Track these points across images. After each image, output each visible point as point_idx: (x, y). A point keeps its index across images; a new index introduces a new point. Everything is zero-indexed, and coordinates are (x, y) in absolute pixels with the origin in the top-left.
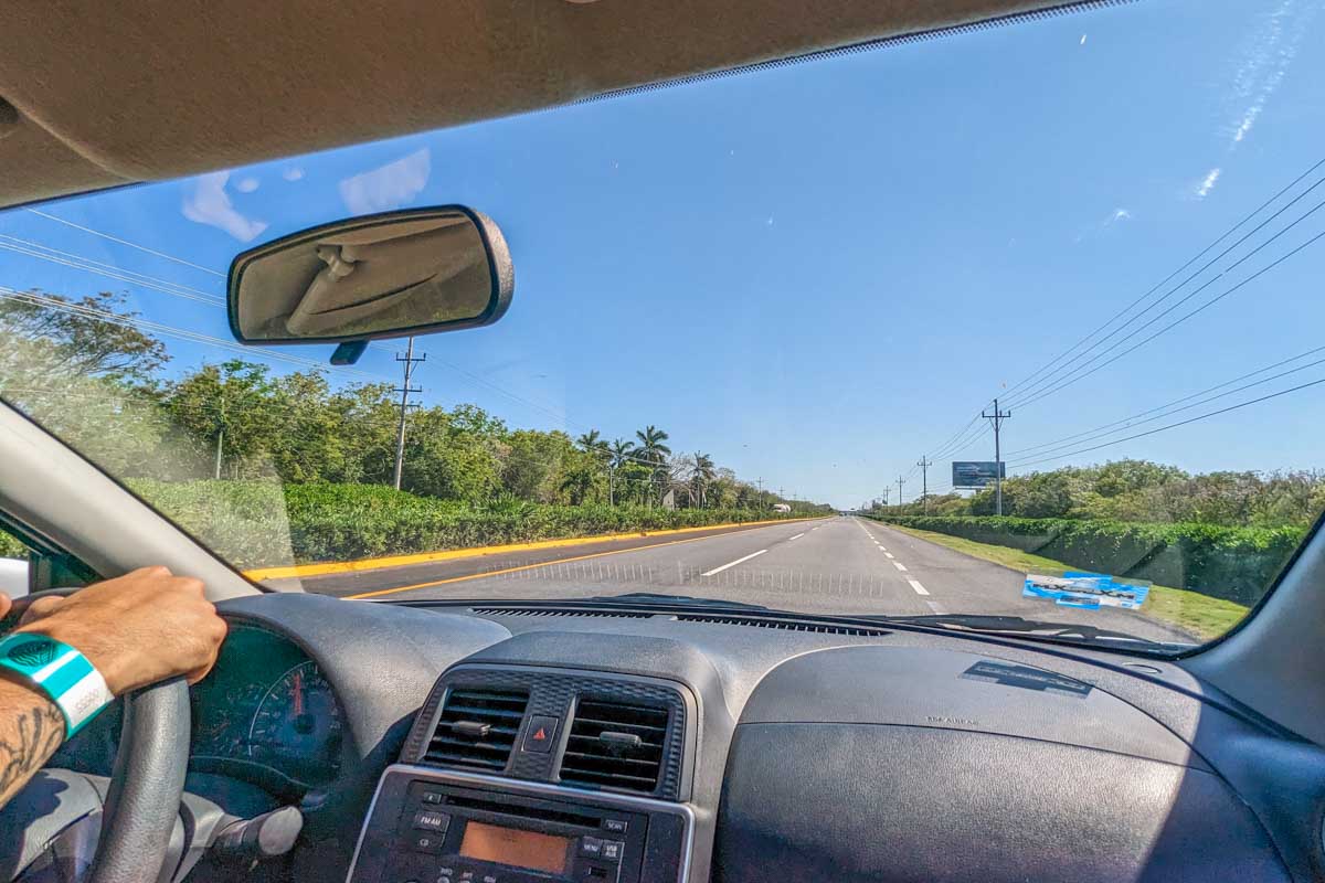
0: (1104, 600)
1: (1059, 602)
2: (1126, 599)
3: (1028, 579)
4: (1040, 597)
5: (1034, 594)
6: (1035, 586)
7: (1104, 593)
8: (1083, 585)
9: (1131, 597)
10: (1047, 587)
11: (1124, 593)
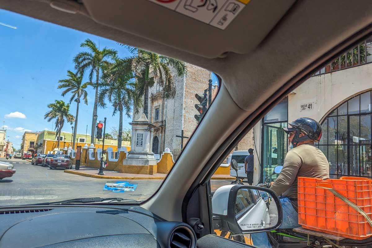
0: (126, 189)
1: (113, 191)
2: (131, 188)
3: (106, 185)
4: (109, 189)
5: (106, 189)
6: (108, 186)
7: (126, 187)
8: (121, 185)
9: (132, 188)
10: (111, 187)
11: (131, 187)
